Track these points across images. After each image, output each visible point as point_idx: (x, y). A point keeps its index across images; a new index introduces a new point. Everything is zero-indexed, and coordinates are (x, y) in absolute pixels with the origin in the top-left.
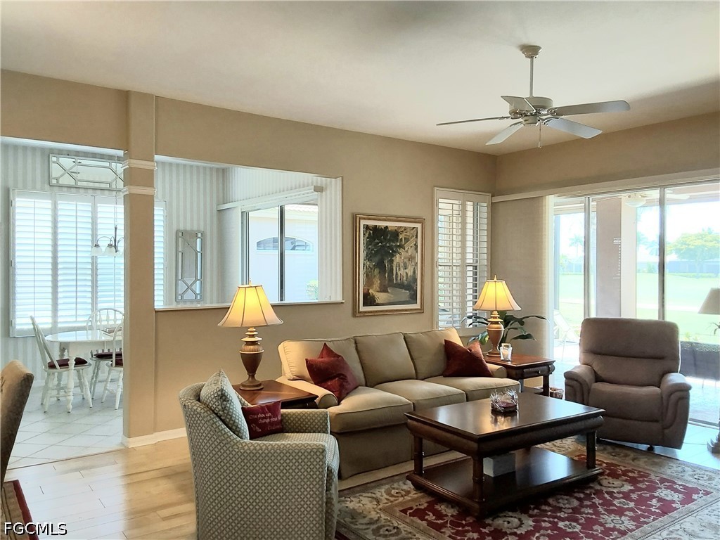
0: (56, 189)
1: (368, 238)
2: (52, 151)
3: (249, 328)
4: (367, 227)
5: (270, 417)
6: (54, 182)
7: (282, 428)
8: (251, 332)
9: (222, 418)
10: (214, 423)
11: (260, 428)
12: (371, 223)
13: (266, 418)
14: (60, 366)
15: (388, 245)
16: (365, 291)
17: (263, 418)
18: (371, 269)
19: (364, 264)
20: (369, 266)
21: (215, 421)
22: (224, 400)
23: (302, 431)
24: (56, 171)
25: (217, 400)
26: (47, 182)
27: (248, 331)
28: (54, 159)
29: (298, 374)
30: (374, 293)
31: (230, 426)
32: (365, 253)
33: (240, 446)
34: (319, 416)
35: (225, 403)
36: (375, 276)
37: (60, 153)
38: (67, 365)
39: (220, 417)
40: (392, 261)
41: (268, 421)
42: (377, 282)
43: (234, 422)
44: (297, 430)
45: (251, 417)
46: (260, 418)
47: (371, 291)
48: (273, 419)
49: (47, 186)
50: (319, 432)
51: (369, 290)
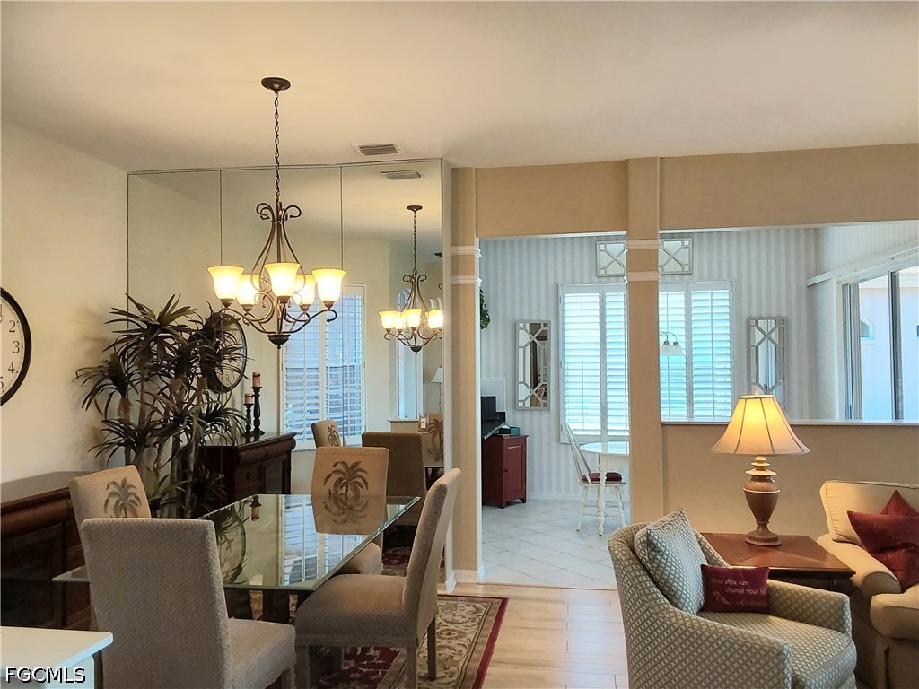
0: (604, 280)
2: (599, 239)
3: (756, 456)
5: (746, 587)
6: (602, 272)
7: (767, 606)
8: (759, 462)
9: (652, 573)
10: (637, 577)
11: (727, 600)
13: (739, 587)
14: (592, 480)
17: (733, 587)
21: (638, 574)
22: (653, 550)
23: (809, 621)
24: (603, 259)
25: (643, 548)
26: (594, 273)
27: (755, 462)
28: (602, 247)
29: (845, 534)
31: (661, 585)
33: (667, 616)
34: (828, 602)
35: (653, 553)
37: (608, 239)
38: (599, 480)
39: (647, 571)
41: (742, 591)
43: (667, 581)
44: (801, 619)
45: (714, 581)
46: (728, 585)
48: (750, 591)
49: (595, 279)
50: (829, 627)
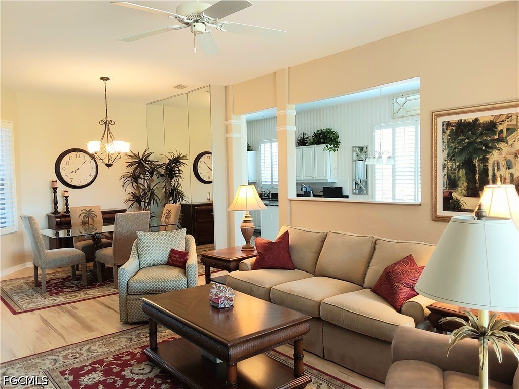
1: (449, 136)
4: (448, 124)
12: (454, 119)
15: (479, 140)
16: (446, 194)
18: (455, 170)
19: (444, 165)
20: (451, 167)
30: (459, 197)
32: (446, 152)
36: (459, 178)
40: (485, 160)
42: (463, 184)
47: (454, 195)
51: (451, 193)
